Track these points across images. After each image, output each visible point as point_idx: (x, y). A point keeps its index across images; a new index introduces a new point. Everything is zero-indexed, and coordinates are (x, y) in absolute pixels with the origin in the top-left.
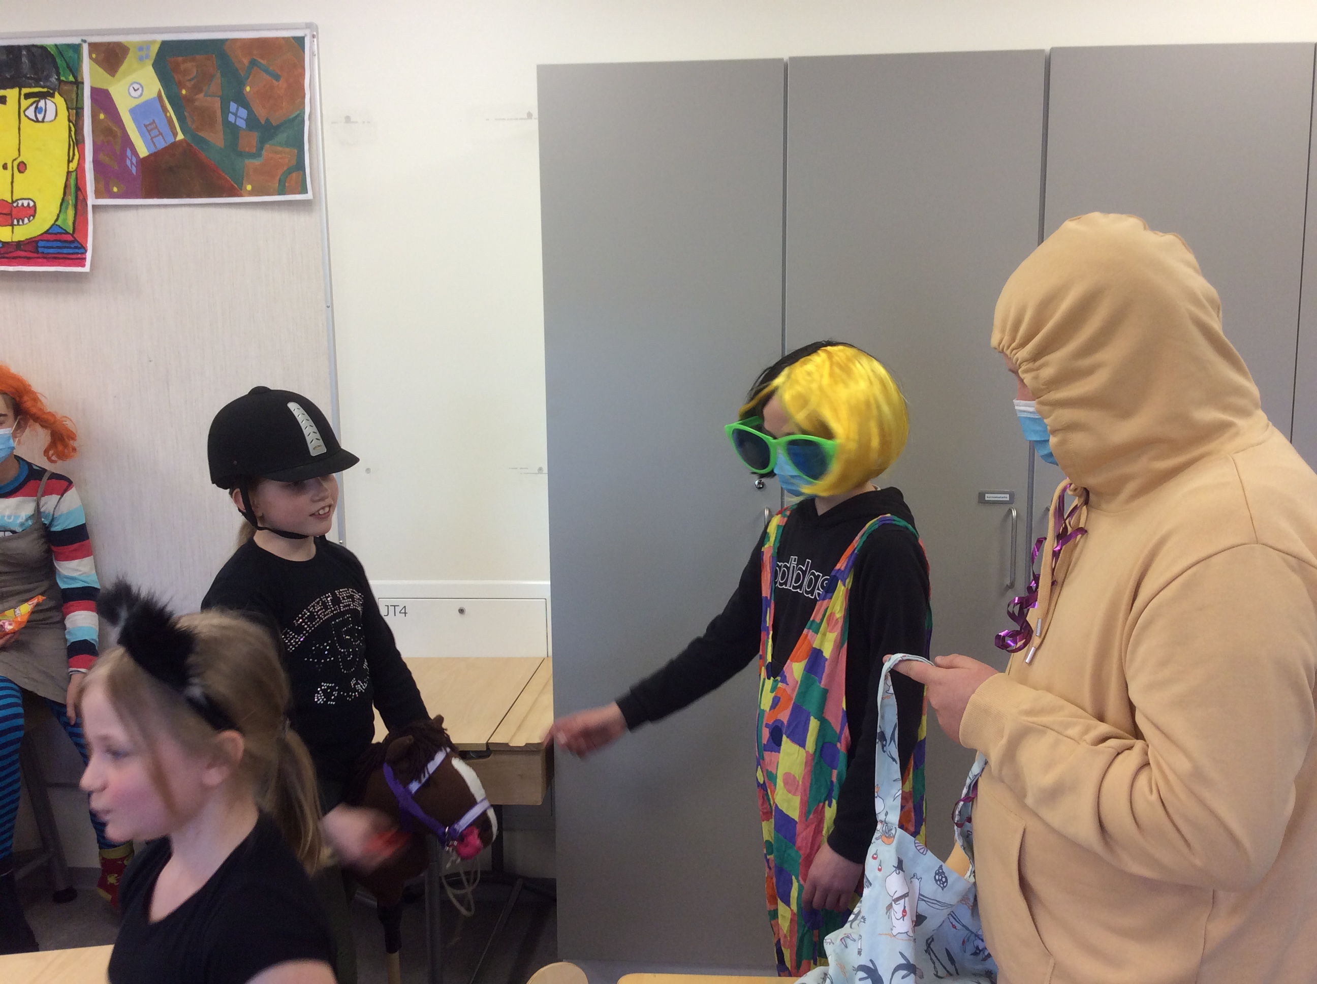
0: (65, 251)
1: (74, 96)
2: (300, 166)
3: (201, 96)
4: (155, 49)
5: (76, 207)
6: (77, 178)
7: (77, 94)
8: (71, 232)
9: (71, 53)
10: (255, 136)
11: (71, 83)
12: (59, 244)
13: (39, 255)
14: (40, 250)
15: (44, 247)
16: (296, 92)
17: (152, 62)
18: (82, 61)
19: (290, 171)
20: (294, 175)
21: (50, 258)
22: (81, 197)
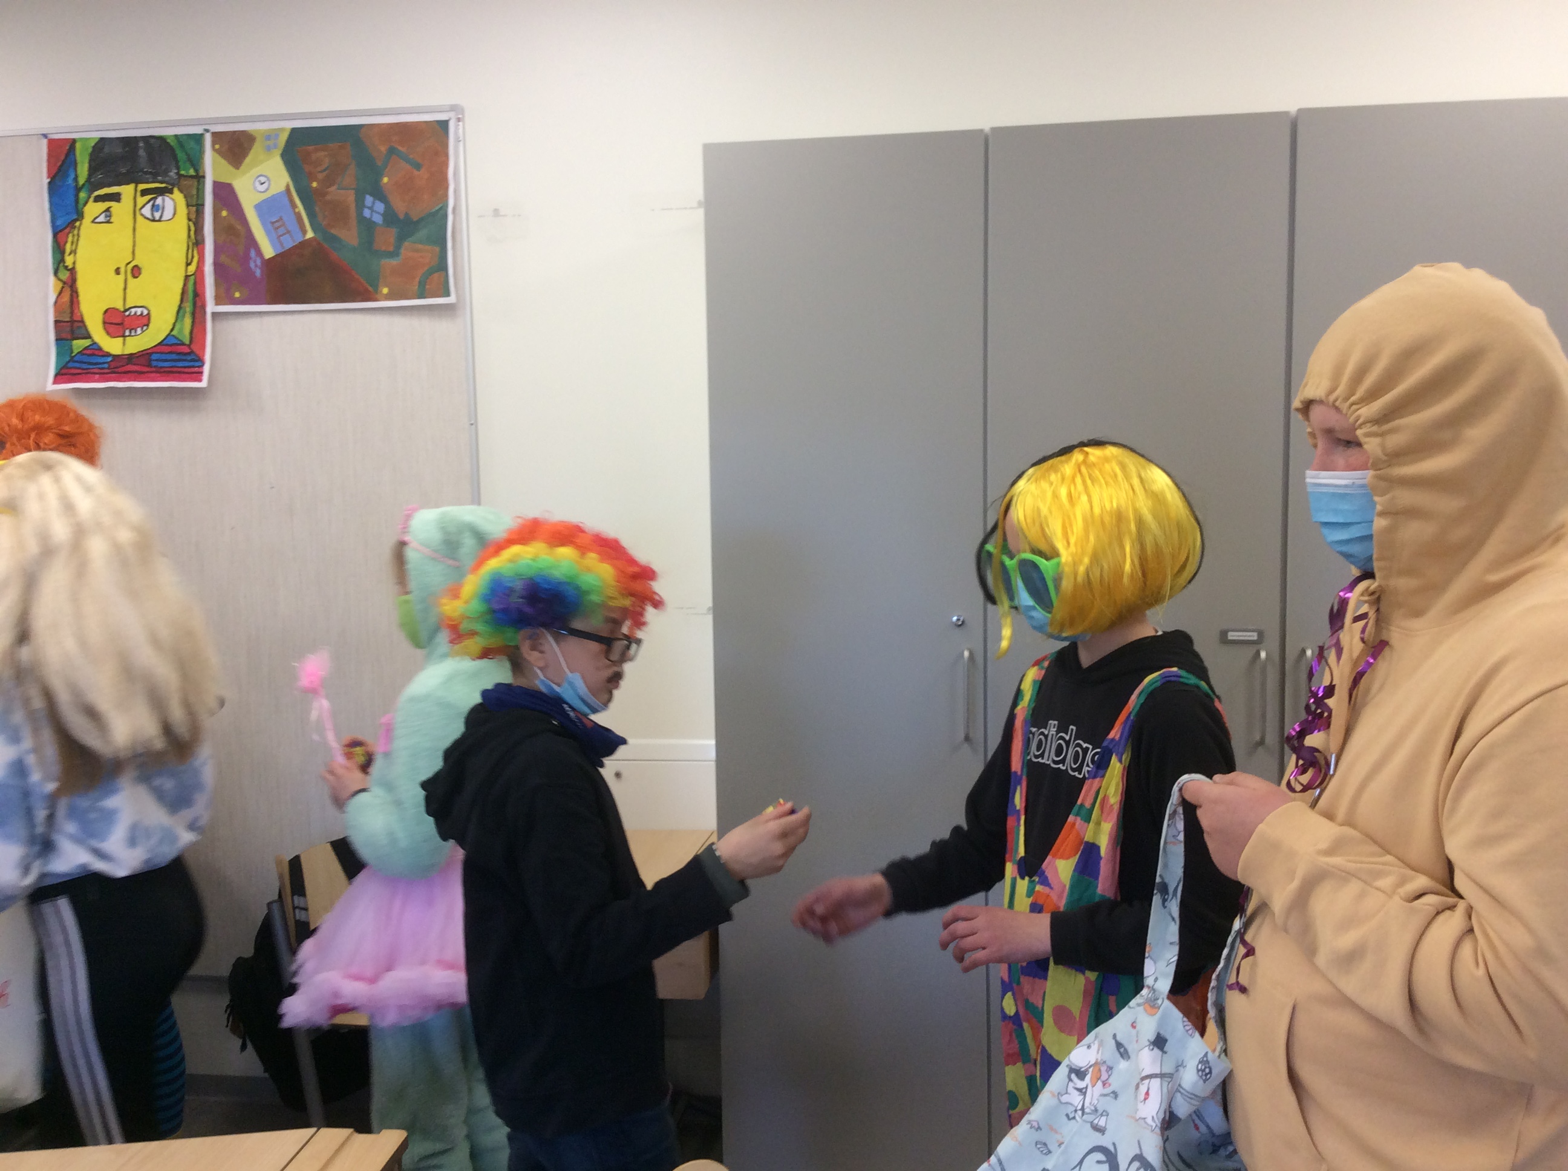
0: (180, 364)
1: (194, 192)
2: (442, 267)
3: (333, 189)
4: (284, 138)
5: (193, 314)
6: (195, 283)
7: (198, 189)
8: (187, 342)
9: (192, 144)
10: (393, 232)
11: (192, 177)
12: (174, 356)
13: (154, 369)
14: (154, 363)
15: (157, 360)
16: (439, 182)
17: (280, 152)
18: (204, 152)
19: (431, 272)
20: (436, 275)
21: (164, 372)
22: (199, 304)
